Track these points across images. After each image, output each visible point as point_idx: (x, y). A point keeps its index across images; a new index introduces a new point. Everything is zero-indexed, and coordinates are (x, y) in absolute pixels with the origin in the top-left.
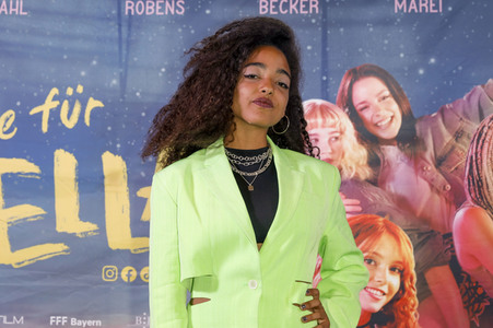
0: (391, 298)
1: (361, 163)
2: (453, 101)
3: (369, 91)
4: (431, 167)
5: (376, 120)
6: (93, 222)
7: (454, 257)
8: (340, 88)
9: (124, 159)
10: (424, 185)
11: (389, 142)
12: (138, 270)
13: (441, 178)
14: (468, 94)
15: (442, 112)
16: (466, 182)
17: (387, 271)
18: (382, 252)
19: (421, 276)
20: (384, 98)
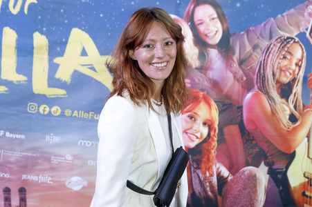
0: (201, 141)
1: (194, 58)
2: (255, 26)
3: (205, 13)
4: (236, 65)
5: (206, 32)
6: (24, 75)
7: (242, 121)
8: (187, 9)
9: (47, 37)
10: (230, 75)
11: (213, 46)
12: (50, 108)
13: (241, 72)
14: (265, 22)
15: (248, 32)
16: (256, 77)
17: (201, 125)
18: (199, 113)
19: (221, 129)
20: (213, 19)
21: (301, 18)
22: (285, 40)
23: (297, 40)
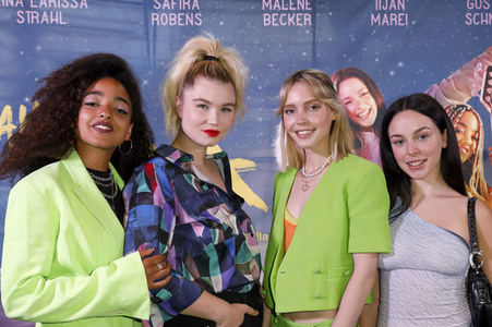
21: (471, 80)
22: (455, 109)
23: (469, 107)
